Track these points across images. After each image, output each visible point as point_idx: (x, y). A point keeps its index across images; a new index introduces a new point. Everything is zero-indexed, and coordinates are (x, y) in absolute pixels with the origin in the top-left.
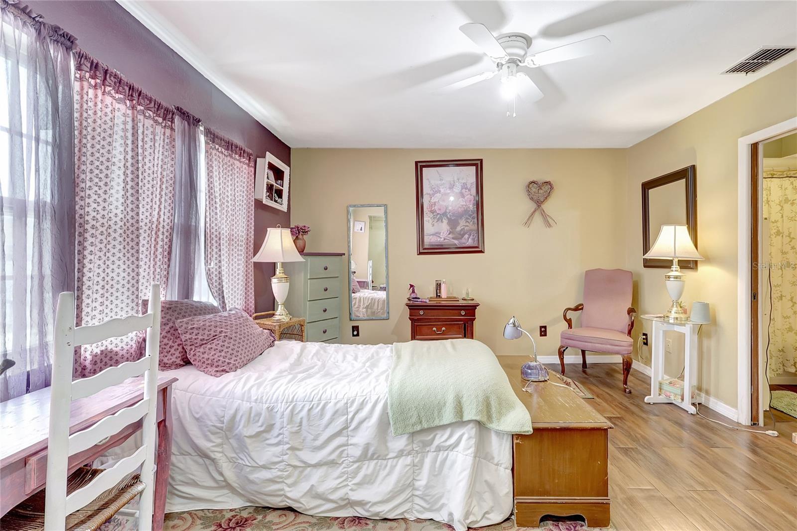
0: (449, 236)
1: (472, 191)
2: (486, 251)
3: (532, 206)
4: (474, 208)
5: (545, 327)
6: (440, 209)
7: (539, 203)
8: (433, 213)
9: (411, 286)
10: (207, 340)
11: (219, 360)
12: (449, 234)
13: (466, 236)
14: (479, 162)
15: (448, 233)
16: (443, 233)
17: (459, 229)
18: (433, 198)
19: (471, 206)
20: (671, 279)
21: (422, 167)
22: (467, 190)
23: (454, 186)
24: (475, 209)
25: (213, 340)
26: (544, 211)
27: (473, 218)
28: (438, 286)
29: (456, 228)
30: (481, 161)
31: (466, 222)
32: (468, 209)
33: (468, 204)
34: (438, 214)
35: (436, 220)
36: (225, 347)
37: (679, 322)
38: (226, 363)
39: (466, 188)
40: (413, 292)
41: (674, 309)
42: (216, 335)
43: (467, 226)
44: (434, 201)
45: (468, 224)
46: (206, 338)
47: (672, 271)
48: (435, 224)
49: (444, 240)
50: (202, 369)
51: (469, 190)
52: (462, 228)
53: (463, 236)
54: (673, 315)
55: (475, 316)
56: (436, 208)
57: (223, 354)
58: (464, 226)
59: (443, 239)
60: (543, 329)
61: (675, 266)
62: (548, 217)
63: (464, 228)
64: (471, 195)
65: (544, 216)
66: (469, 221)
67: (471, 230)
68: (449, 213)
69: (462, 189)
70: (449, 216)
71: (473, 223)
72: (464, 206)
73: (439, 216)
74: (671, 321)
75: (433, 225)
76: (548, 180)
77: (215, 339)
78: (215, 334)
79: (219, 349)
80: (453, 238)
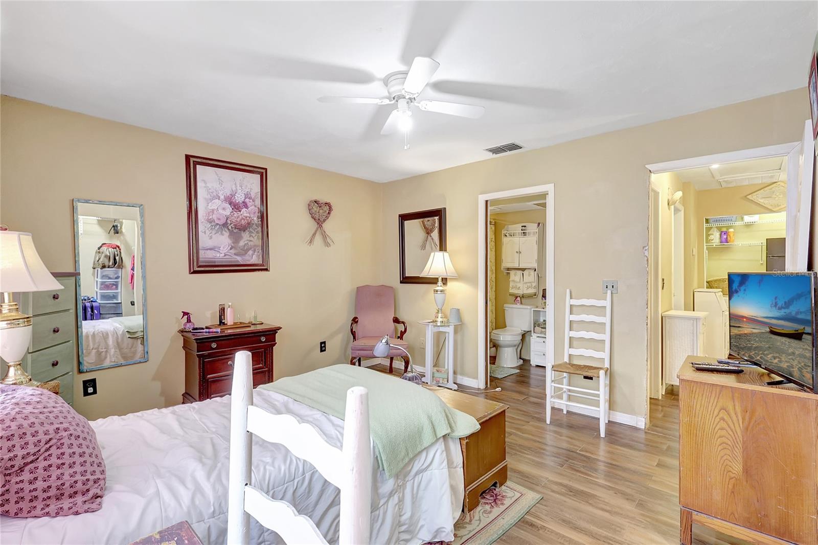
0: (231, 251)
1: (256, 202)
2: (271, 269)
3: (313, 225)
4: (258, 221)
5: (324, 343)
6: (219, 219)
7: (319, 222)
8: (211, 222)
9: (185, 314)
10: (34, 454)
11: (76, 482)
12: (231, 249)
13: (250, 252)
14: (264, 171)
15: (229, 248)
16: (224, 248)
17: (242, 243)
18: (210, 203)
19: (255, 219)
20: (438, 293)
21: (196, 163)
22: (251, 200)
23: (236, 193)
24: (260, 222)
25: (47, 450)
26: (325, 232)
27: (257, 232)
28: (222, 311)
29: (239, 243)
30: (266, 169)
31: (250, 236)
32: (253, 222)
33: (252, 216)
34: (218, 224)
35: (214, 232)
36: (77, 456)
37: (443, 324)
38: (91, 483)
39: (250, 198)
40: (189, 321)
41: (440, 315)
42: (50, 439)
43: (251, 241)
44: (212, 208)
45: (252, 239)
46: (32, 449)
47: (438, 286)
48: (213, 236)
49: (225, 256)
50: (38, 512)
51: (253, 201)
52: (246, 242)
53: (246, 251)
54: (439, 319)
55: (275, 341)
56: (215, 217)
57: (77, 468)
58: (247, 240)
59: (223, 255)
60: (323, 345)
61: (440, 283)
62: (327, 238)
63: (247, 244)
64: (255, 206)
65: (325, 236)
66: (254, 235)
67: (255, 246)
68: (231, 224)
69: (246, 198)
70: (230, 228)
71: (258, 238)
72: (248, 218)
73: (218, 227)
74: (439, 324)
75: (211, 238)
76: (328, 202)
77: (50, 447)
78: (48, 437)
79: (67, 463)
80: (235, 254)
